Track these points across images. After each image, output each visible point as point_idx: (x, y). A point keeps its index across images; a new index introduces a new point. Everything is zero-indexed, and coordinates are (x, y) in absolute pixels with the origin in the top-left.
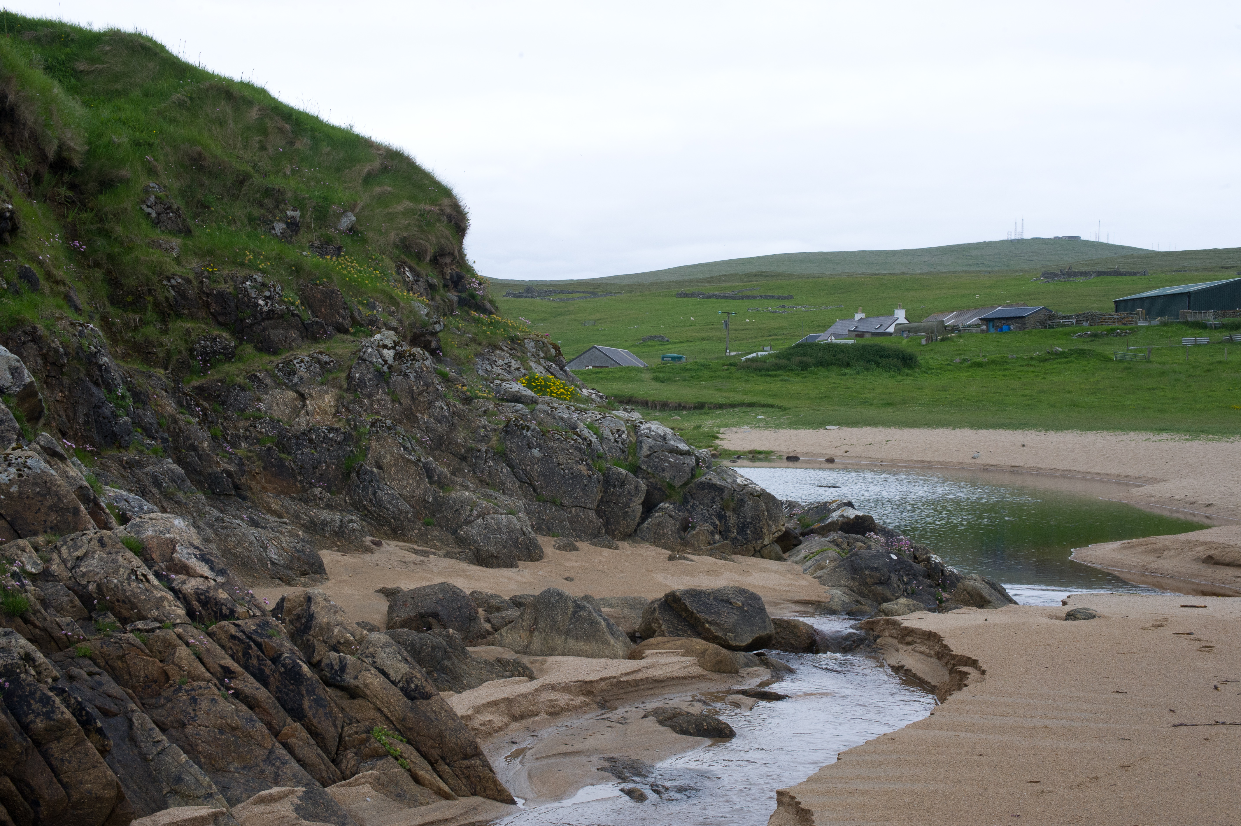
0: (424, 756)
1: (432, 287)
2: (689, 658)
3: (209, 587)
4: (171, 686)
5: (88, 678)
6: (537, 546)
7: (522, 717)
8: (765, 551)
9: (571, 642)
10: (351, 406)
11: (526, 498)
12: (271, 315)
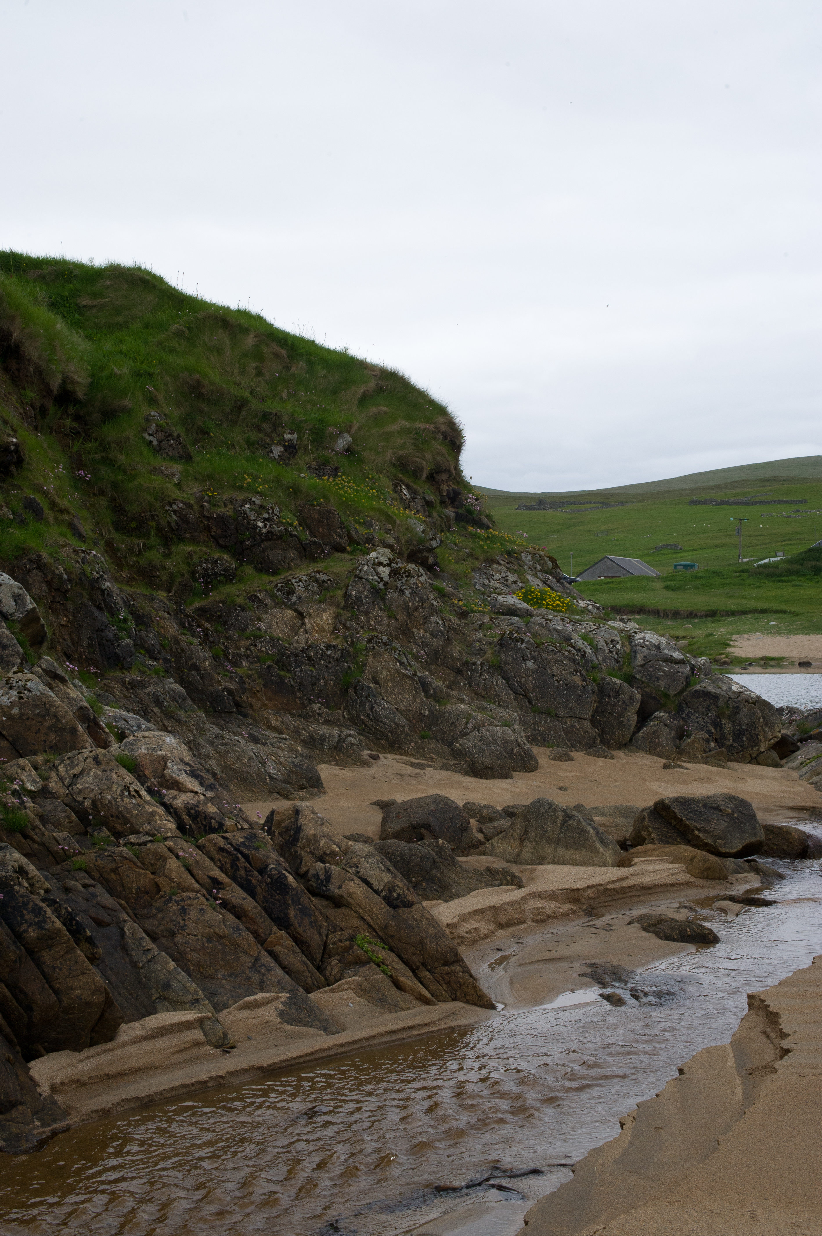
0: (406, 963)
1: (428, 504)
2: (677, 866)
3: (199, 802)
4: (162, 897)
5: (83, 890)
6: (531, 757)
7: (508, 924)
8: (761, 757)
9: (561, 851)
10: (348, 624)
11: (521, 709)
12: (270, 536)
